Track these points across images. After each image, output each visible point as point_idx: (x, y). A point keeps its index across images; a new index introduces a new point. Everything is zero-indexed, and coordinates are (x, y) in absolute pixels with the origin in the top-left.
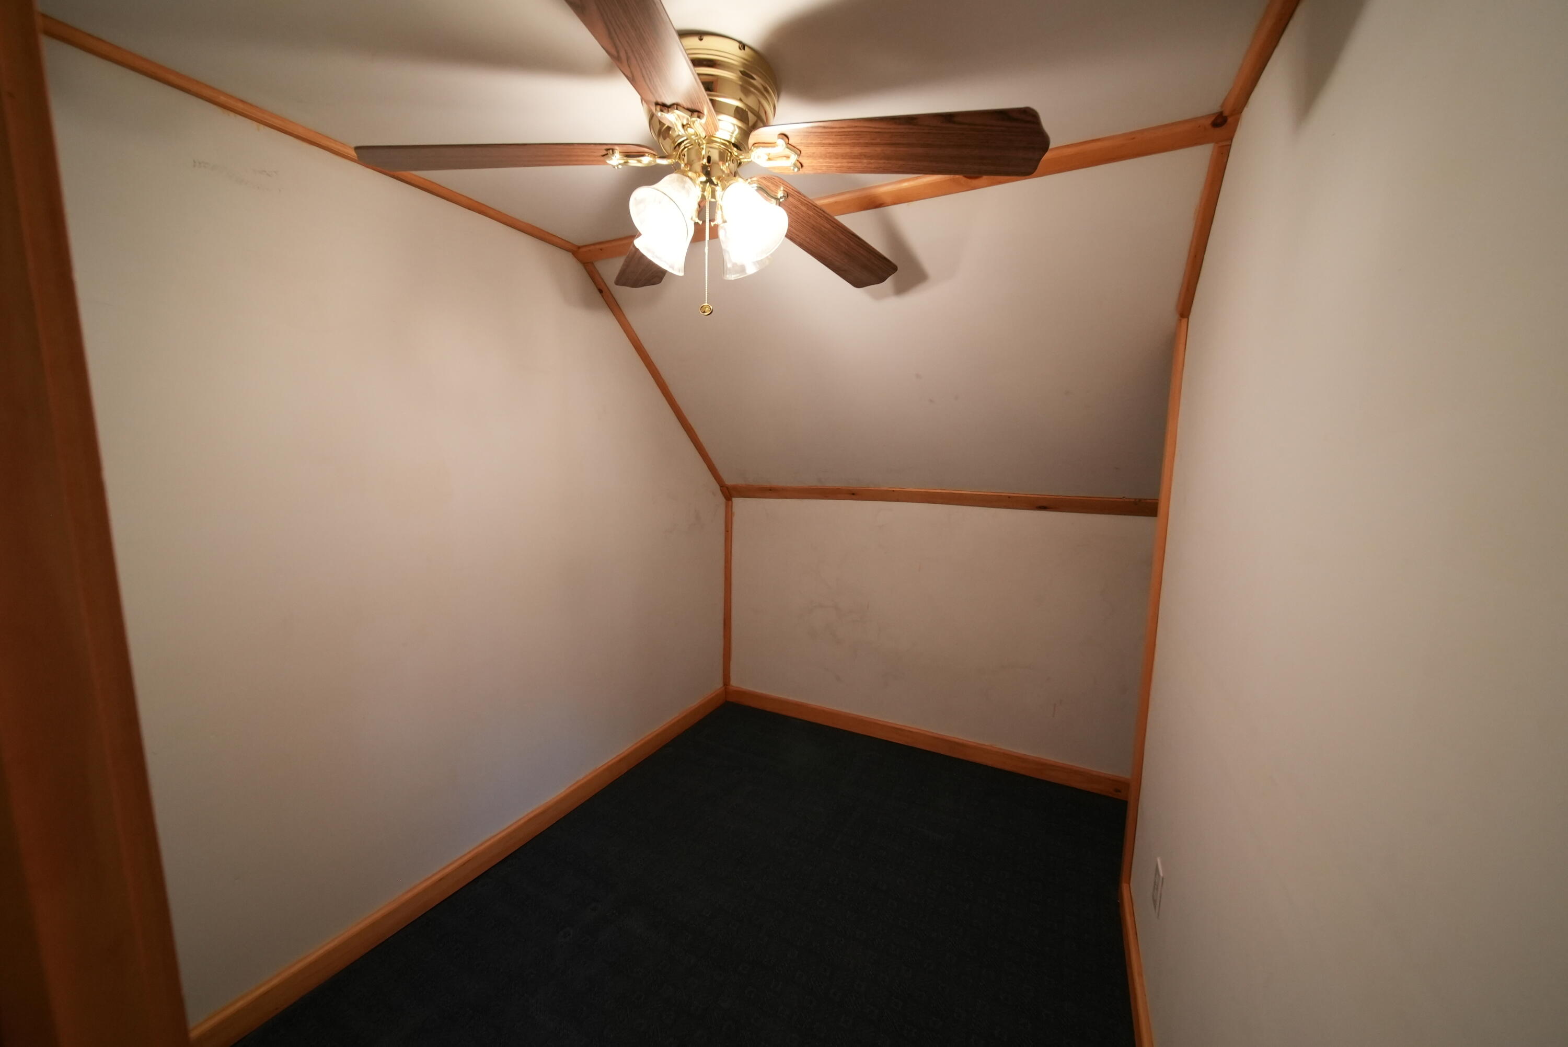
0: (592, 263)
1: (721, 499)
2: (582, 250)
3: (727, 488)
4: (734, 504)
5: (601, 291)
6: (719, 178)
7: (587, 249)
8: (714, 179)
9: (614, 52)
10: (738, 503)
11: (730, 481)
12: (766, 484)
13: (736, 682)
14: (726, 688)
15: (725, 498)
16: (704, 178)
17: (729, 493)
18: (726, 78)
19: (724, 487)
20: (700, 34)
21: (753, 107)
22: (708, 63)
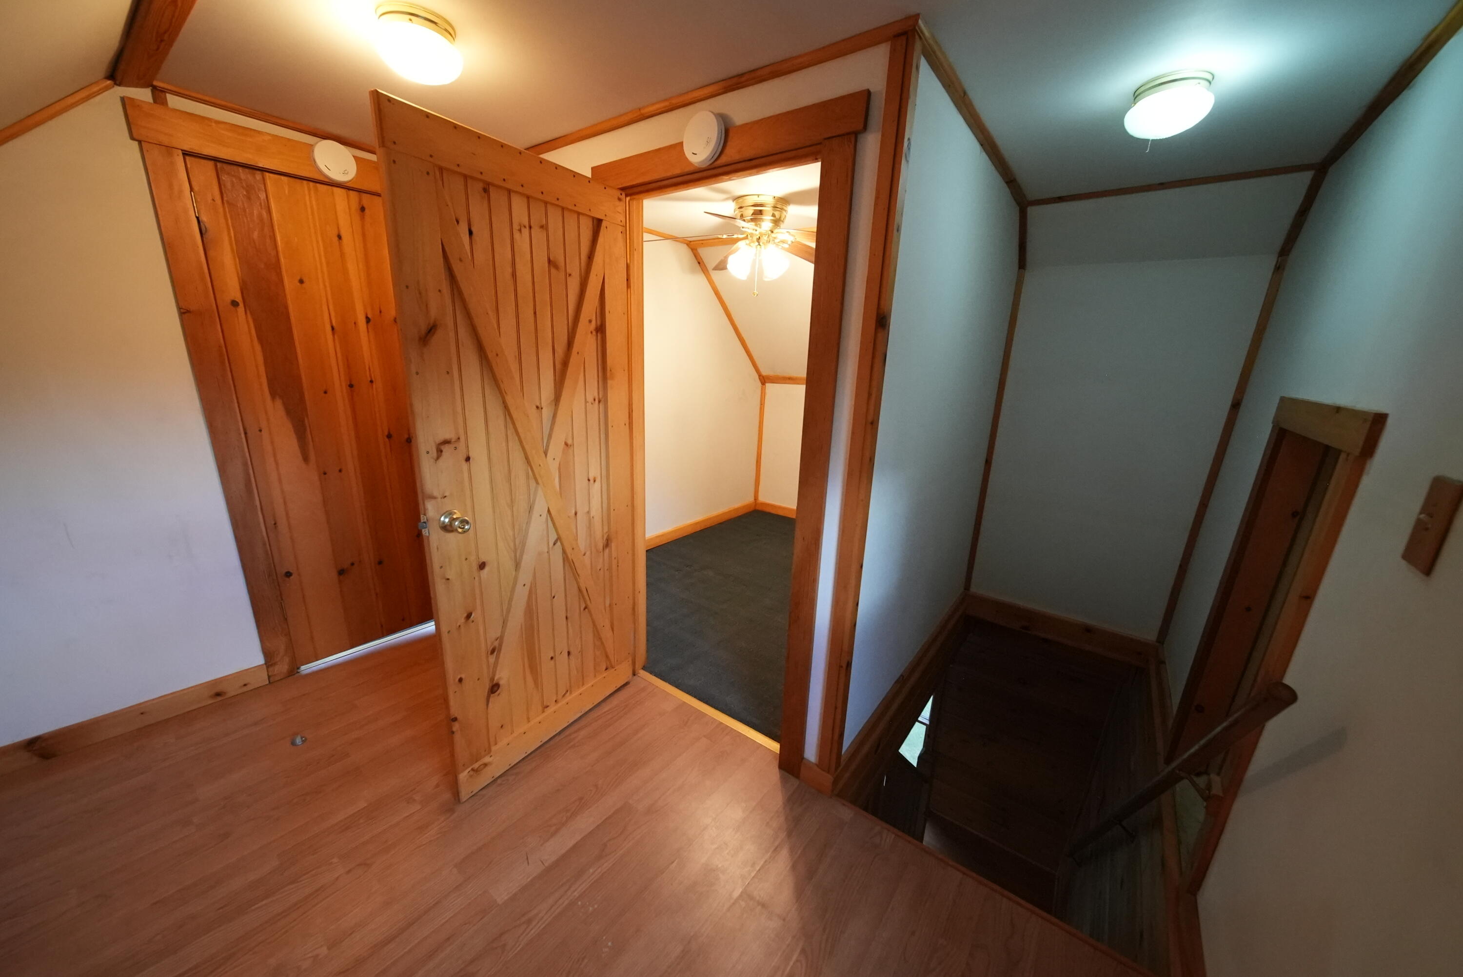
0: (696, 250)
1: (760, 384)
2: (692, 243)
3: (763, 377)
4: (767, 387)
5: (699, 263)
6: (763, 243)
7: (694, 243)
8: (761, 244)
9: (724, 196)
10: (769, 386)
11: (765, 372)
12: (787, 375)
13: (762, 499)
14: (756, 502)
15: (761, 383)
16: (757, 244)
17: (764, 380)
18: (768, 209)
19: (761, 377)
20: (758, 195)
21: (777, 217)
22: (761, 205)
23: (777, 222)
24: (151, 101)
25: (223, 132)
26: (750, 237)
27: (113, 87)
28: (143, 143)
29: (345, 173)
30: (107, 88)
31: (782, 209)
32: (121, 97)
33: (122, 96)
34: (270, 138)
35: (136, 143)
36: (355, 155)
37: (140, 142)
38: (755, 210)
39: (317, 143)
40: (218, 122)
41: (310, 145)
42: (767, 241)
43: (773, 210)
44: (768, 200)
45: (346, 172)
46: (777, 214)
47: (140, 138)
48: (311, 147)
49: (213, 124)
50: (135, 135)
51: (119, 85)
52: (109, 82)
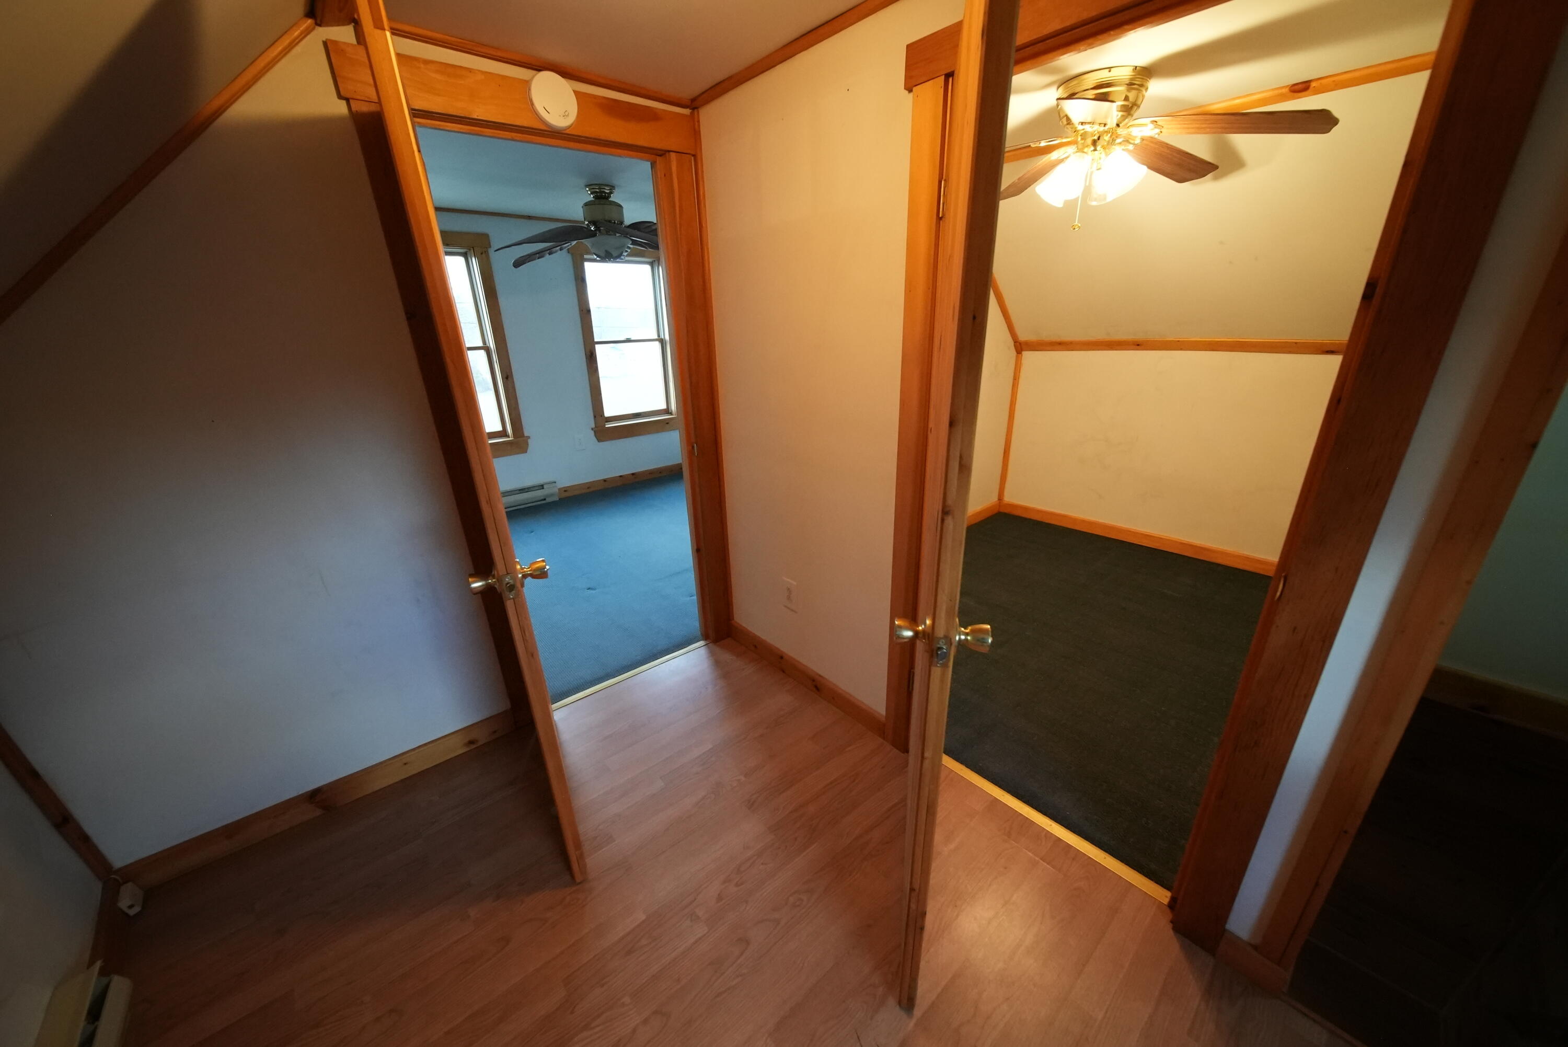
1: (1013, 353)
3: (1020, 344)
4: (1023, 357)
6: (1101, 146)
8: (1098, 147)
10: (1026, 354)
11: (1023, 337)
12: (1056, 339)
14: (1000, 502)
15: (1017, 352)
16: (1092, 148)
17: (1020, 347)
18: (1119, 90)
19: (1018, 344)
20: (1110, 69)
21: (1131, 98)
22: (1109, 85)
23: (1129, 109)
24: (354, 41)
25: (433, 75)
26: (1082, 139)
27: (314, 29)
28: (351, 101)
29: (566, 115)
30: (307, 32)
31: (1142, 86)
32: (323, 42)
33: (324, 39)
34: (483, 77)
35: (344, 102)
36: (577, 89)
37: (347, 100)
38: (1096, 94)
39: (533, 77)
40: (427, 62)
41: (525, 81)
42: (1109, 141)
43: (1129, 90)
44: (1124, 74)
45: (567, 113)
46: (1132, 95)
47: (348, 96)
48: (527, 84)
49: (422, 66)
50: (342, 93)
51: (320, 25)
52: (310, 21)
